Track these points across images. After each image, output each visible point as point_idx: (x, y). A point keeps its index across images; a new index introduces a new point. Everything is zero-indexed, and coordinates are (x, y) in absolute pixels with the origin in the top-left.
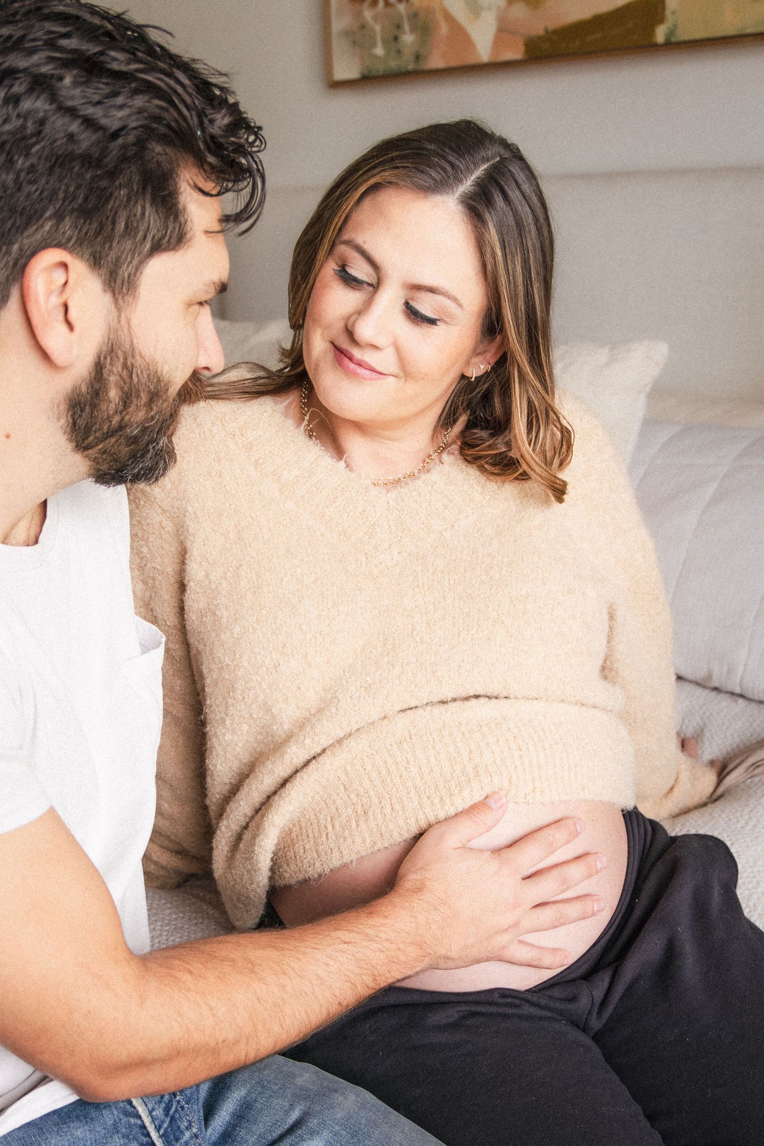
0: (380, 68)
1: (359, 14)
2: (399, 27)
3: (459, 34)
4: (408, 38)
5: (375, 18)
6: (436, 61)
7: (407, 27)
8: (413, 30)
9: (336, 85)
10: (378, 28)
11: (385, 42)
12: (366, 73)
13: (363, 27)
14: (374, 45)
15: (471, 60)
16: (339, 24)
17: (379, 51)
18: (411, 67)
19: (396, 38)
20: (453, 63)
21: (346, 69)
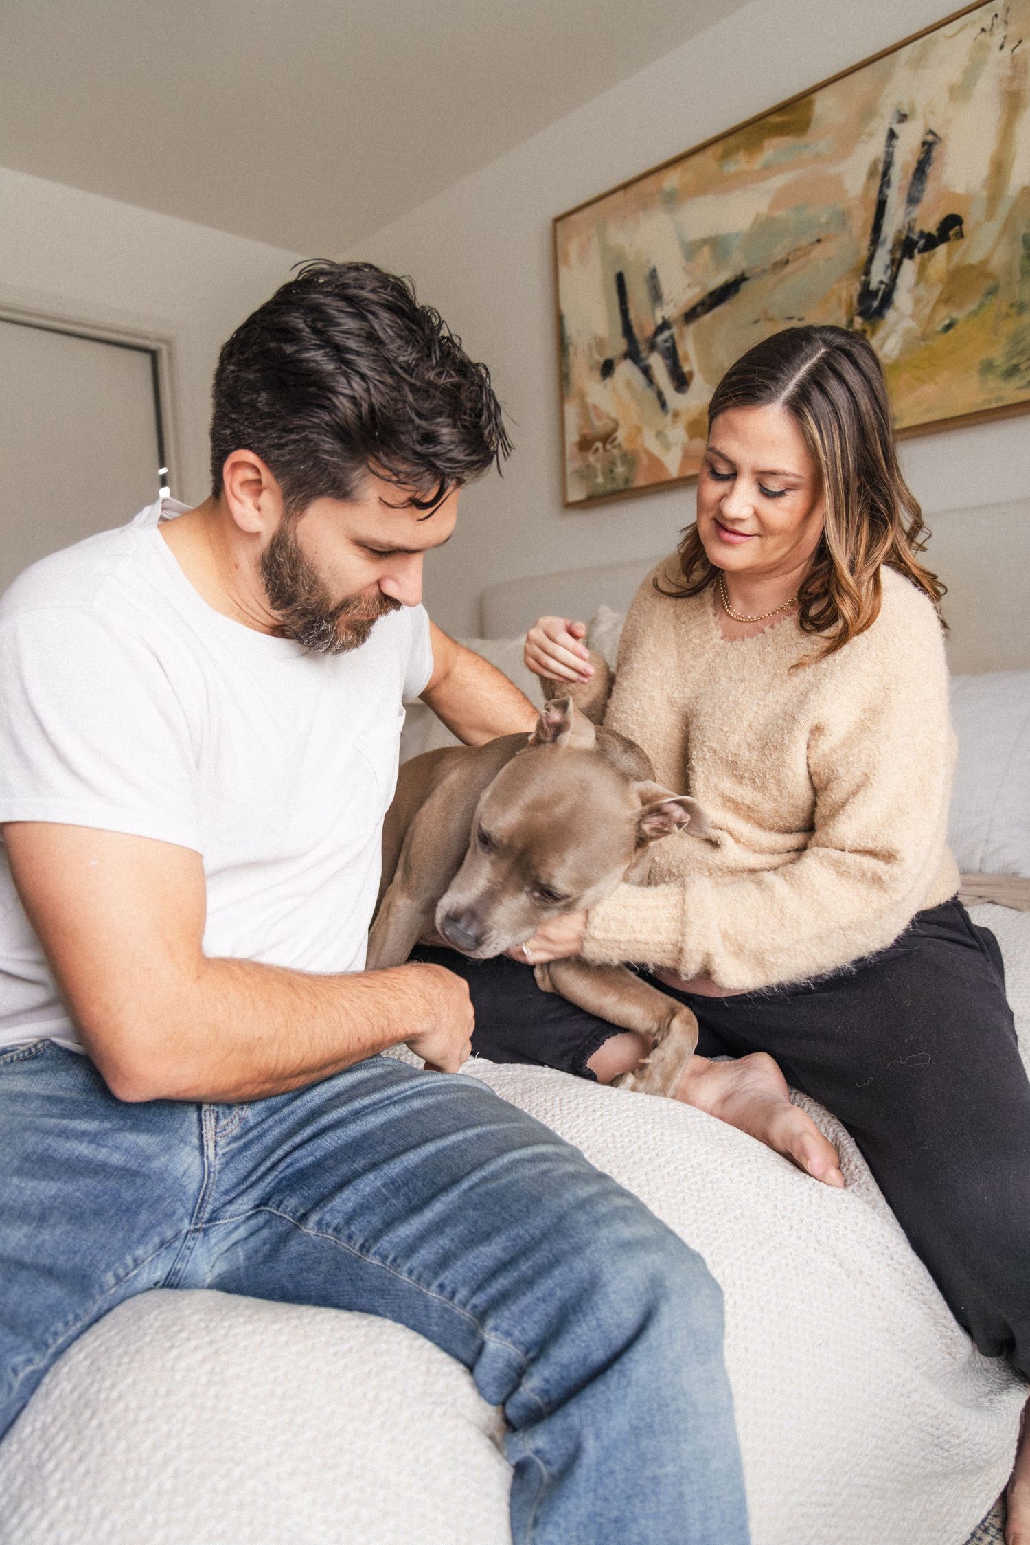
0: (601, 490)
1: (585, 459)
2: (613, 463)
3: (656, 463)
4: (620, 470)
5: (597, 460)
6: (640, 482)
7: (619, 462)
8: (623, 463)
9: (569, 506)
10: (599, 466)
11: (604, 474)
12: (591, 494)
13: (588, 467)
14: (597, 477)
15: (664, 478)
16: (570, 467)
17: (600, 480)
18: (622, 487)
19: (611, 471)
20: (651, 481)
21: (576, 494)
